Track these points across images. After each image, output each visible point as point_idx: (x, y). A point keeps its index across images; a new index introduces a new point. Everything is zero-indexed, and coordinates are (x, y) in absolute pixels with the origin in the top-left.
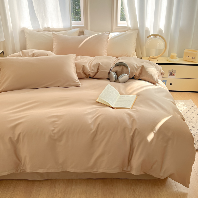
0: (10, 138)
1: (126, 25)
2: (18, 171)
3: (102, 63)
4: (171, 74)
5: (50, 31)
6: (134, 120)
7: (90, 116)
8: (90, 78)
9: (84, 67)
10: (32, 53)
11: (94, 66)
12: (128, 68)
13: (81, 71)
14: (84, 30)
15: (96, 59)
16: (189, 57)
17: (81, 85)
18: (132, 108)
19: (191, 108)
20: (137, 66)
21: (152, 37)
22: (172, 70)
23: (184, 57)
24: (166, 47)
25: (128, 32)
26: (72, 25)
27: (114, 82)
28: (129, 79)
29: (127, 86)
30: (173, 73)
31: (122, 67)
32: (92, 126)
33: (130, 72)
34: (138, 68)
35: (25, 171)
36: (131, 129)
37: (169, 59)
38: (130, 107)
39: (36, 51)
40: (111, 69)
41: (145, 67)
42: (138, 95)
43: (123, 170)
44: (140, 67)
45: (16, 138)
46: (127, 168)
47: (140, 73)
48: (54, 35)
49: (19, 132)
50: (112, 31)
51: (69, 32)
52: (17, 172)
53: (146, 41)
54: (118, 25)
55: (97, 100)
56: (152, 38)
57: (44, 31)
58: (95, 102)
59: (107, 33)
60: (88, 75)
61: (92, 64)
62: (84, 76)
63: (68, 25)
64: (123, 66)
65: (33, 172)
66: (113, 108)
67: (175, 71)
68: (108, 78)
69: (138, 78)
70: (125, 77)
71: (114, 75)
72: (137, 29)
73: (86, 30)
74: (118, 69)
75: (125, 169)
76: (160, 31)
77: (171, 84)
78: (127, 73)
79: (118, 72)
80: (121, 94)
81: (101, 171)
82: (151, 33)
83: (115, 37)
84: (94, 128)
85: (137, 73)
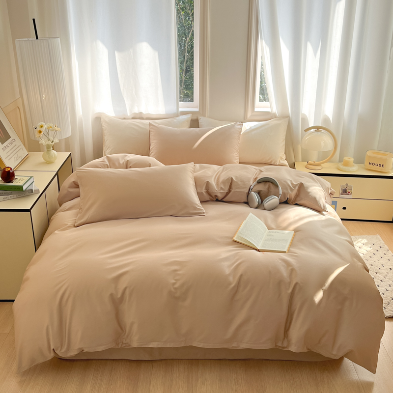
0: (112, 295)
1: (268, 110)
2: (118, 344)
3: (236, 177)
4: (345, 191)
5: (142, 118)
6: (292, 270)
7: (226, 264)
8: (217, 200)
9: (208, 184)
10: (124, 161)
11: (224, 182)
12: (278, 186)
13: (204, 191)
14: (199, 118)
15: (225, 169)
16: (373, 164)
17: (206, 213)
18: (289, 251)
19: (378, 249)
20: (292, 184)
21: (312, 130)
22: (347, 184)
23: (367, 163)
24: (335, 148)
25: (272, 122)
26: (181, 110)
27: (256, 208)
28: (280, 203)
29: (277, 216)
30: (348, 191)
31: (268, 184)
32: (231, 279)
33: (281, 193)
34: (295, 188)
35: (130, 346)
36: (290, 283)
37: (342, 167)
38: (285, 250)
39: (129, 157)
40: (251, 187)
41: (305, 185)
42: (296, 231)
43: (276, 346)
44: (297, 185)
45: (119, 296)
46: (283, 343)
47: (297, 195)
48: (151, 127)
49: (124, 286)
50: (245, 119)
51: (175, 120)
52: (117, 347)
53: (302, 138)
54: (256, 110)
55: (235, 239)
56: (313, 132)
57: (133, 118)
58: (231, 240)
59: (238, 125)
60: (214, 196)
61: (221, 180)
62: (207, 198)
63: (172, 109)
64: (271, 184)
65: (143, 346)
66: (258, 251)
67: (351, 187)
68: (246, 201)
69: (294, 202)
70: (274, 200)
71: (255, 197)
72: (288, 117)
73: (202, 117)
74: (262, 187)
75: (279, 344)
76: (326, 120)
77: (344, 208)
78: (277, 194)
79: (262, 193)
80: (269, 228)
81: (243, 346)
82: (311, 125)
83: (252, 130)
84: (233, 281)
85: (292, 194)
